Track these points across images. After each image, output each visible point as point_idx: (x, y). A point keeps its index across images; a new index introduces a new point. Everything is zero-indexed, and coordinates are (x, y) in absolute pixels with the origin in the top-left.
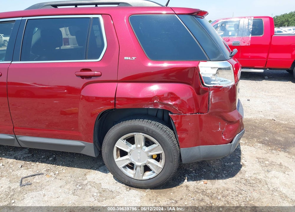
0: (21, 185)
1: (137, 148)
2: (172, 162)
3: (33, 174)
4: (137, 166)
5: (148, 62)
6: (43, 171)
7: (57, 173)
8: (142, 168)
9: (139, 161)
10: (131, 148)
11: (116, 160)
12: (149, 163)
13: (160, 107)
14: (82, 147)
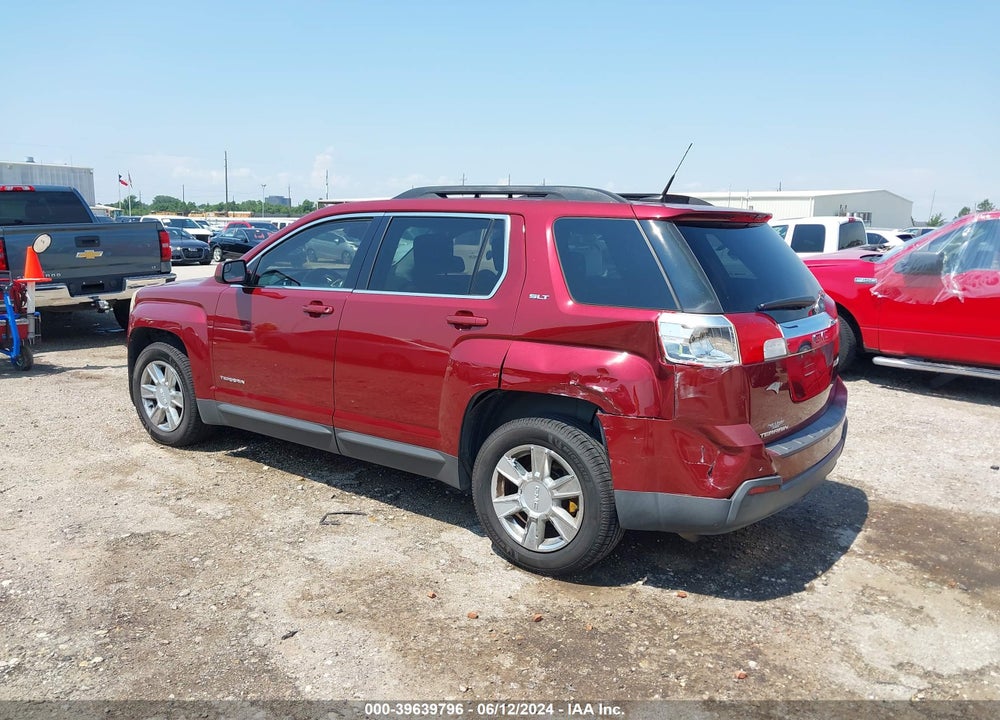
0: (323, 522)
1: (535, 479)
2: (596, 518)
3: (347, 510)
4: (532, 519)
5: (567, 300)
6: (366, 511)
7: (391, 517)
8: (542, 526)
9: (536, 508)
10: (525, 478)
11: (495, 500)
12: (554, 515)
13: (581, 395)
14: (438, 464)
